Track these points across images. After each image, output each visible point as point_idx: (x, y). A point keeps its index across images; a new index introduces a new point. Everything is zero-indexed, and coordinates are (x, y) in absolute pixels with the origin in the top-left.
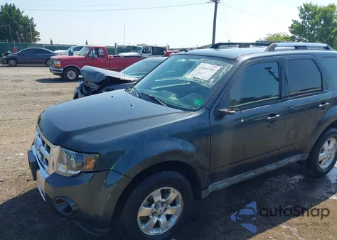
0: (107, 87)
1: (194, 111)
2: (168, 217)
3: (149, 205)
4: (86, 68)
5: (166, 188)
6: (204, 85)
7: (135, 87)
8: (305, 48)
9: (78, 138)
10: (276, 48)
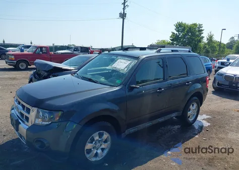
0: (53, 74)
1: (117, 86)
2: (103, 150)
3: (92, 143)
4: (38, 61)
5: (101, 132)
6: (121, 72)
7: (77, 73)
8: (177, 51)
9: (48, 102)
10: (161, 51)
